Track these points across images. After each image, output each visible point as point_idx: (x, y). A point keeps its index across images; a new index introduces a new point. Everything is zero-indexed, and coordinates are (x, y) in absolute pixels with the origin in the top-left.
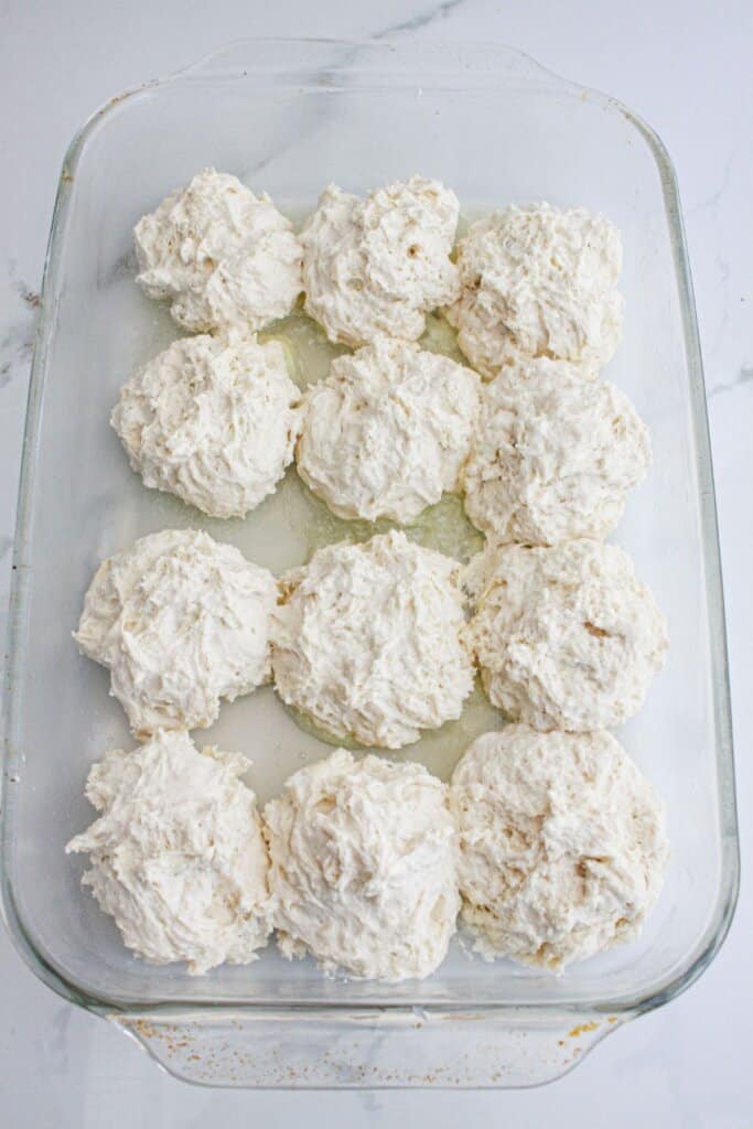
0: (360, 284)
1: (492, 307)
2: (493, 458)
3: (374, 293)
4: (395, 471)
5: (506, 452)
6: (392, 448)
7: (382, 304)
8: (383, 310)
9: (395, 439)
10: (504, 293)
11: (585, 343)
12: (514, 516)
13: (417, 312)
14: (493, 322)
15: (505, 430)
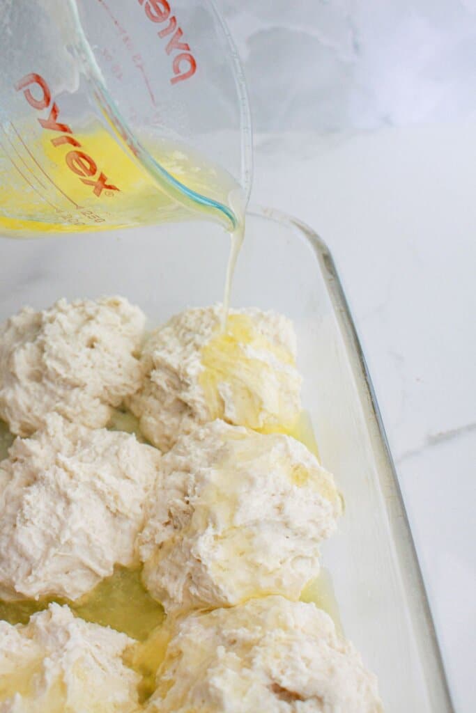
0: (40, 375)
1: (168, 386)
2: (167, 519)
3: (52, 382)
4: (54, 536)
5: (177, 508)
6: (53, 512)
7: (60, 392)
8: (62, 398)
9: (55, 503)
10: (175, 367)
11: (261, 409)
12: (190, 577)
13: (98, 401)
14: (170, 401)
15: (178, 489)
